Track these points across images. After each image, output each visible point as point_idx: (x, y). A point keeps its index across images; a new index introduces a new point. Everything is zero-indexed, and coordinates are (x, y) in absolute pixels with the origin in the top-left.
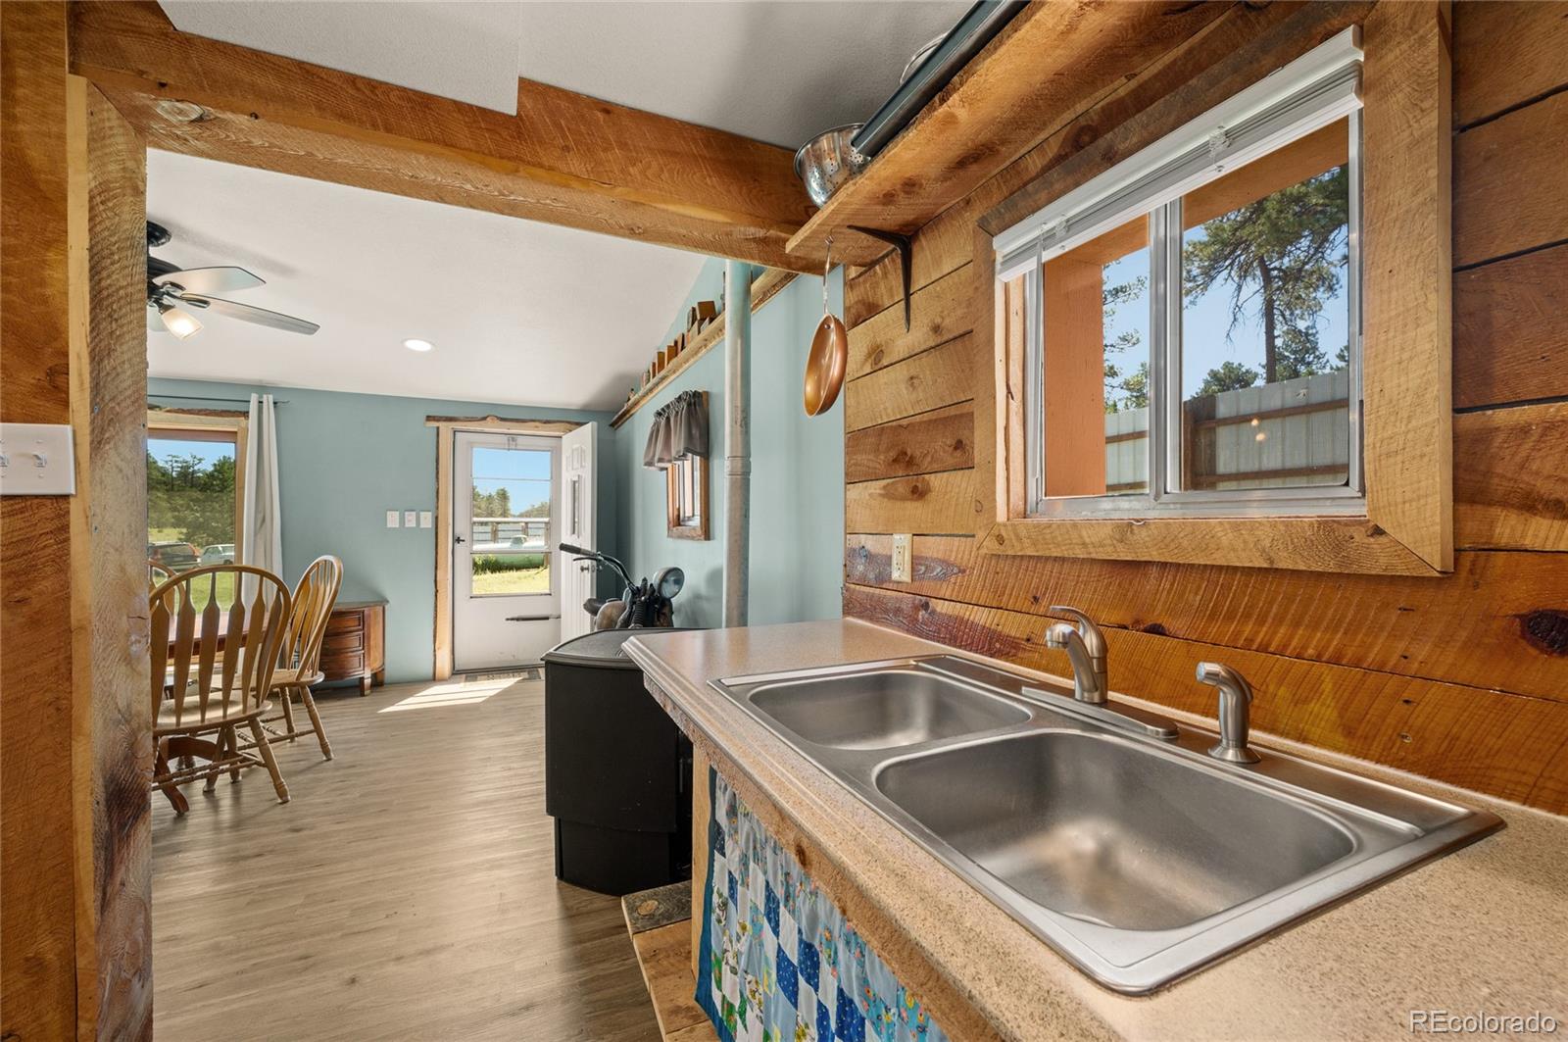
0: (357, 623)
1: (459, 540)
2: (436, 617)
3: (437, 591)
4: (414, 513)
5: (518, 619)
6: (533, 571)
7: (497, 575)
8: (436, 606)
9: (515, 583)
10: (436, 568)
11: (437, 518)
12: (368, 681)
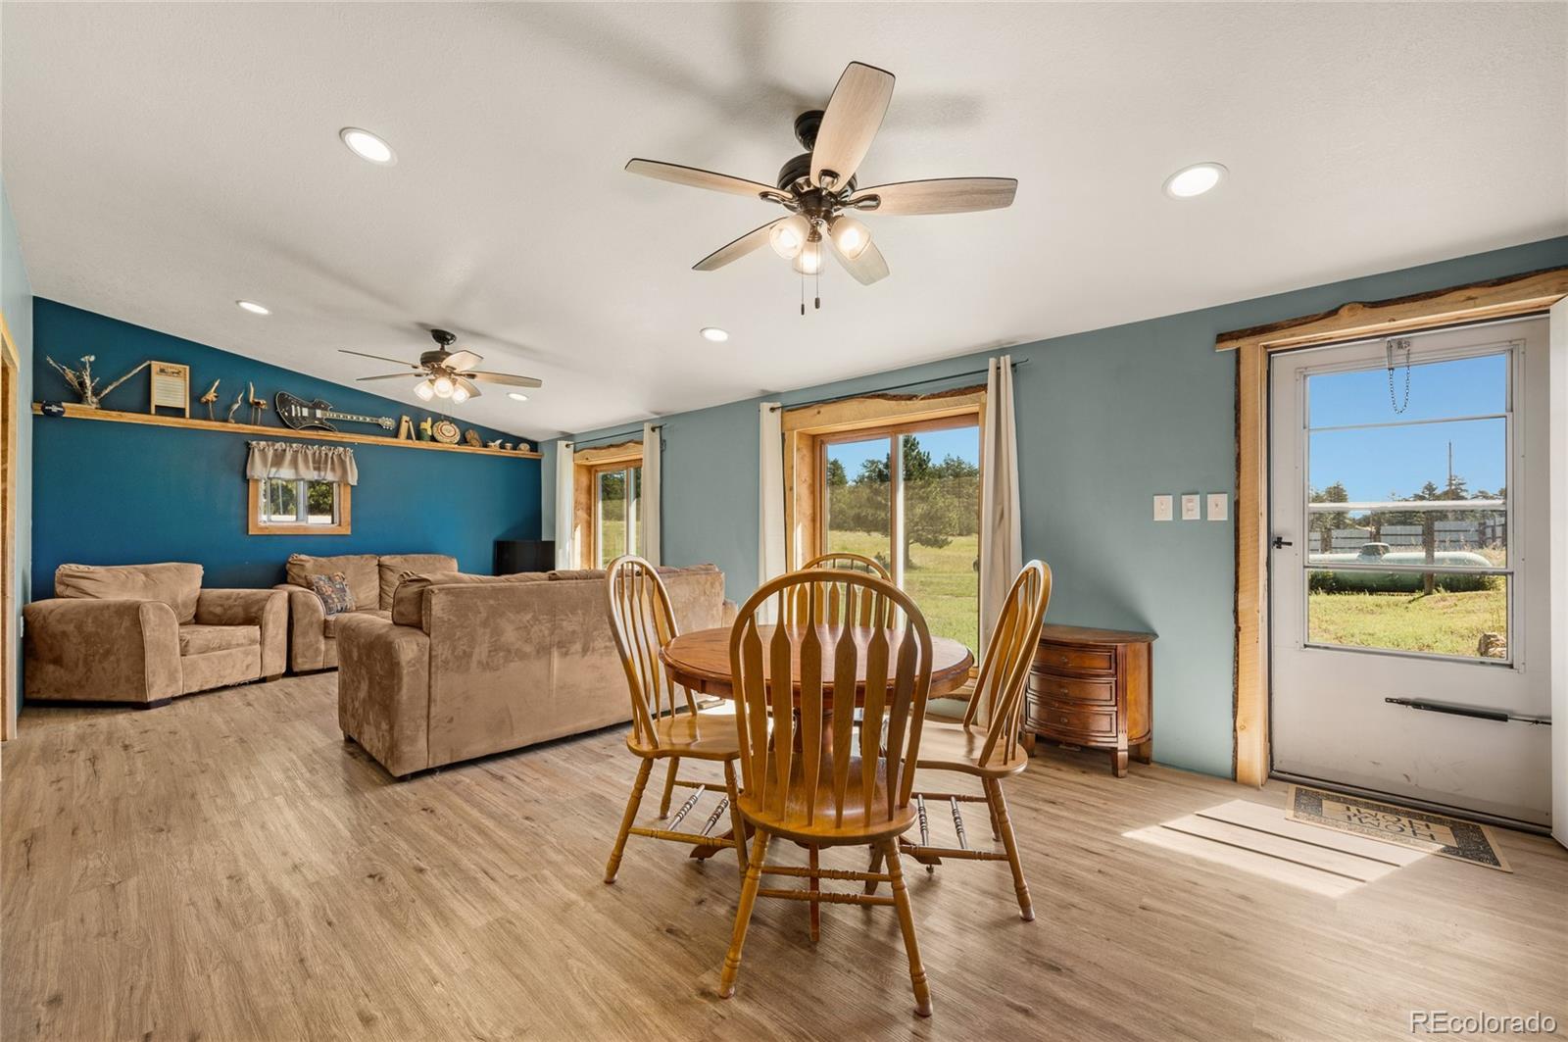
0: (1106, 665)
1: (1279, 543)
2: (1236, 673)
3: (1238, 629)
4: (1197, 498)
5: (1417, 705)
6: (1404, 598)
7: (1336, 597)
8: (1237, 655)
9: (1372, 612)
10: (1237, 589)
11: (1237, 504)
12: (1123, 755)
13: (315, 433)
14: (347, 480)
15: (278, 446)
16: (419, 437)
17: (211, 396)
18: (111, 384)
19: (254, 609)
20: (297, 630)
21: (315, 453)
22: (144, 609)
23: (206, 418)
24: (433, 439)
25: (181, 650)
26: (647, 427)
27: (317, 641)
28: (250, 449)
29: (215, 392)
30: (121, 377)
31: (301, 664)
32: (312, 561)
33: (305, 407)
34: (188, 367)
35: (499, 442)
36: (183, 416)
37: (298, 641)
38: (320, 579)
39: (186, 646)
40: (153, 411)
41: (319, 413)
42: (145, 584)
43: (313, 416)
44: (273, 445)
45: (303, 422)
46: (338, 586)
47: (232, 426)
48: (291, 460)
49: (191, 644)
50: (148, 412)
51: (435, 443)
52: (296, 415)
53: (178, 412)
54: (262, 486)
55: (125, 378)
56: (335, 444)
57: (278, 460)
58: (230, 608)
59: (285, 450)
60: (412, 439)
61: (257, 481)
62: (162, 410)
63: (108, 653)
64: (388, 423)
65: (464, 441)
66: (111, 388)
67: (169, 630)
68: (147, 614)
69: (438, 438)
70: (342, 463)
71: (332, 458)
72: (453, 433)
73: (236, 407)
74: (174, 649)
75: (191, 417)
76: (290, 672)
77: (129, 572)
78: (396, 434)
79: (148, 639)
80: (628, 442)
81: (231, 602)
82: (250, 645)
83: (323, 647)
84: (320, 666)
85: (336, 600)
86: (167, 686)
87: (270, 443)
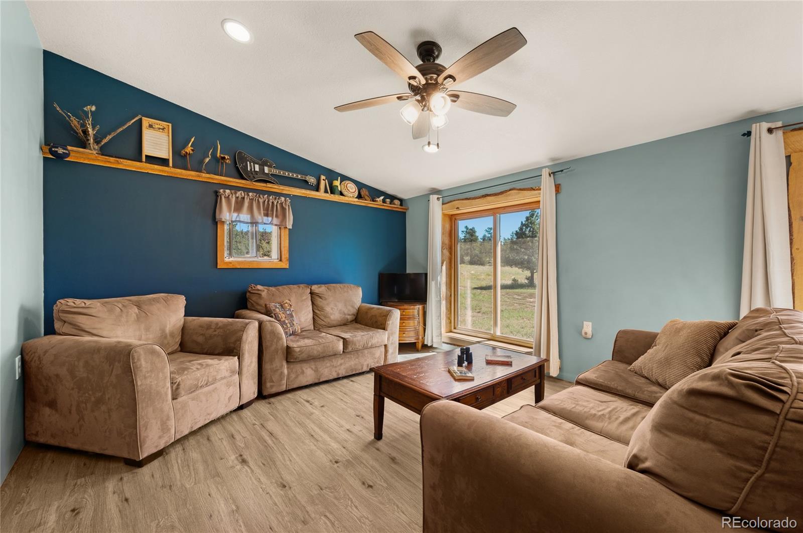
13: (265, 185)
14: (286, 225)
15: (239, 194)
16: (332, 192)
17: (189, 149)
18: (110, 134)
19: (233, 339)
20: (266, 357)
21: (264, 202)
22: (136, 355)
23: (186, 169)
24: (341, 194)
25: (173, 395)
26: (545, 173)
27: (282, 366)
28: (218, 196)
29: (191, 146)
30: (118, 128)
31: (270, 389)
32: (266, 291)
33: (257, 164)
34: (170, 125)
35: (382, 198)
36: (167, 165)
37: (267, 367)
38: (276, 307)
39: (177, 388)
40: (144, 159)
41: (266, 170)
42: (137, 315)
43: (262, 170)
44: (236, 193)
45: (256, 176)
46: (288, 312)
47: (205, 177)
48: (248, 207)
49: (182, 386)
50: (141, 161)
51: (343, 197)
52: (251, 169)
53: (163, 162)
54: (226, 227)
55: (121, 129)
56: (279, 195)
57: (239, 208)
58: (211, 337)
59: (243, 198)
60: (328, 193)
61: (223, 223)
62: (151, 159)
63: (99, 402)
64: (312, 180)
65: (360, 196)
66: (109, 137)
67: (161, 375)
68: (139, 360)
69: (345, 193)
70: (283, 209)
71: (277, 206)
72: (354, 191)
73: (207, 160)
74: (166, 394)
75: (174, 166)
76: (261, 396)
77: (124, 306)
78: (317, 189)
79: (140, 388)
80: (510, 190)
81: (210, 332)
82: (231, 376)
83: (286, 371)
84: (284, 388)
85: (288, 325)
86: (160, 437)
87: (233, 191)
